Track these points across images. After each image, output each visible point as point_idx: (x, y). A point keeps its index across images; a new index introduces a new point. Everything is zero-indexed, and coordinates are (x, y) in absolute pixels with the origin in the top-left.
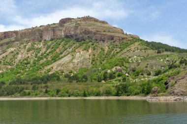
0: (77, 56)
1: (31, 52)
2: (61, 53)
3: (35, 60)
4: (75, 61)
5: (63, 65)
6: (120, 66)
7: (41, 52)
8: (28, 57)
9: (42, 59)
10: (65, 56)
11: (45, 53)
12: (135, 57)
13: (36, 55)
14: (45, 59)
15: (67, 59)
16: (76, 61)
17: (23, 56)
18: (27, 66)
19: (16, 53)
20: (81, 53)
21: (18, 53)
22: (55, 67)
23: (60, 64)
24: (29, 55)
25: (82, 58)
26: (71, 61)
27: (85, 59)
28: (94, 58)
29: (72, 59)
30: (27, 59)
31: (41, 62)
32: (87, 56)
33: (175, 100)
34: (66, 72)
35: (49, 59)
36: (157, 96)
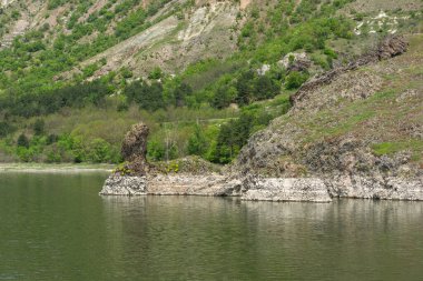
0: (194, 19)
1: (61, 9)
2: (153, 12)
3: (63, 37)
4: (185, 37)
5: (141, 50)
6: (309, 51)
7: (91, 11)
8: (46, 27)
9: (87, 32)
10: (159, 20)
11: (102, 13)
12: (382, 15)
13: (74, 19)
14: (96, 34)
15: (158, 31)
16: (187, 38)
17: (34, 24)
18: (30, 58)
19: (10, 14)
20: (213, 8)
21: (16, 16)
22: (114, 59)
23: (132, 49)
24: (52, 21)
25: (211, 26)
26: (170, 38)
27: (219, 29)
28: (250, 27)
29: (175, 32)
30: (38, 36)
31: (83, 41)
32: (231, 19)
33: (223, 196)
34: (139, 76)
35: (110, 32)
36: (138, 171)
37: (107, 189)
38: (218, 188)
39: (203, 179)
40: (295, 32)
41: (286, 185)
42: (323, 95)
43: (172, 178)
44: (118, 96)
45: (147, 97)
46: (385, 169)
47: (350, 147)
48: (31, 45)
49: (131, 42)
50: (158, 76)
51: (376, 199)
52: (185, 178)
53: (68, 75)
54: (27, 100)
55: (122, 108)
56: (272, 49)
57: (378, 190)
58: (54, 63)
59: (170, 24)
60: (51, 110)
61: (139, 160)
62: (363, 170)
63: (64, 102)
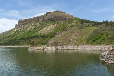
0: (49, 27)
1: (33, 26)
2: (45, 26)
3: (34, 30)
4: (48, 29)
7: (37, 26)
9: (37, 29)
13: (35, 28)
14: (38, 29)
15: (45, 29)
17: (30, 28)
20: (52, 26)
21: (28, 27)
22: (40, 32)
24: (32, 28)
26: (46, 29)
27: (52, 28)
28: (56, 28)
29: (47, 29)
30: (31, 30)
31: (36, 30)
32: (54, 27)
33: (43, 49)
34: (43, 34)
35: (39, 29)
36: (32, 46)
37: (29, 49)
38: (43, 48)
39: (41, 47)
40: (61, 28)
41: (50, 48)
42: (57, 36)
43: (37, 47)
44: (40, 37)
45: (43, 37)
46: (63, 45)
47: (59, 42)
48: (30, 31)
49: (42, 30)
50: (45, 34)
51: (62, 49)
52: (39, 47)
53: (34, 34)
54: (29, 38)
55: (40, 38)
56: (58, 30)
57: (62, 48)
58: (32, 33)
59: (46, 28)
60: (31, 39)
61: (33, 45)
62: (60, 45)
63: (33, 38)
